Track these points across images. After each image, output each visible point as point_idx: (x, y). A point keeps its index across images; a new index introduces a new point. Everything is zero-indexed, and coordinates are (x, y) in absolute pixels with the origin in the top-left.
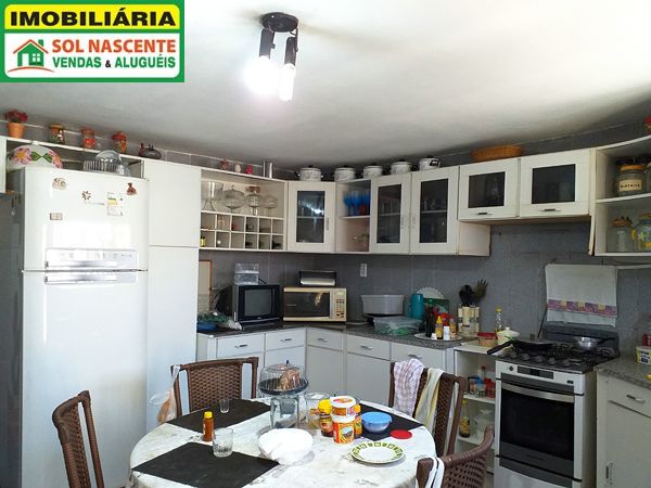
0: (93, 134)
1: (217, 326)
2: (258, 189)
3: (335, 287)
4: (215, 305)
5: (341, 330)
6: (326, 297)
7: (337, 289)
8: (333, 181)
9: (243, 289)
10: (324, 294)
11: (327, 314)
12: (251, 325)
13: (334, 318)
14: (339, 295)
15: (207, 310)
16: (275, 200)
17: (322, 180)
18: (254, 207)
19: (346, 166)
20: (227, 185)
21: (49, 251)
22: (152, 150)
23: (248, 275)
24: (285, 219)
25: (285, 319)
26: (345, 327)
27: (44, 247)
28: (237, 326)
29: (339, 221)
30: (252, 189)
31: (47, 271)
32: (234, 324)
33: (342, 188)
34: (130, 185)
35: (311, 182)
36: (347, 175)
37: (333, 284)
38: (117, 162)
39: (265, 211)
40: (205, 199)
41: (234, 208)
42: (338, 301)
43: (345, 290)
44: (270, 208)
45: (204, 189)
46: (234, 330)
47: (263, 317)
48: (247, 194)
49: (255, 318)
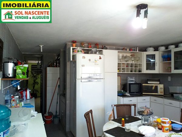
0: (91, 44)
1: (123, 95)
2: (134, 55)
3: (159, 84)
4: (122, 88)
5: (162, 98)
6: (156, 87)
7: (160, 85)
8: (158, 51)
9: (130, 84)
10: (155, 86)
11: (157, 92)
12: (133, 95)
13: (159, 93)
14: (161, 87)
15: (120, 90)
16: (139, 58)
17: (154, 51)
18: (133, 60)
19: (162, 46)
20: (125, 55)
21: (82, 74)
22: (105, 47)
23: (131, 80)
24: (142, 63)
25: (143, 93)
26: (163, 97)
27: (81, 73)
28: (129, 95)
29: (160, 63)
30: (132, 55)
31: (81, 79)
32: (128, 94)
33: (161, 53)
34: (100, 57)
35: (151, 52)
36: (163, 49)
37: (159, 83)
38: (97, 51)
39: (136, 61)
40: (119, 59)
41: (127, 61)
42: (161, 88)
43: (163, 85)
44: (137, 60)
45: (119, 56)
46: (128, 96)
47: (136, 93)
48: (131, 57)
49: (134, 93)
